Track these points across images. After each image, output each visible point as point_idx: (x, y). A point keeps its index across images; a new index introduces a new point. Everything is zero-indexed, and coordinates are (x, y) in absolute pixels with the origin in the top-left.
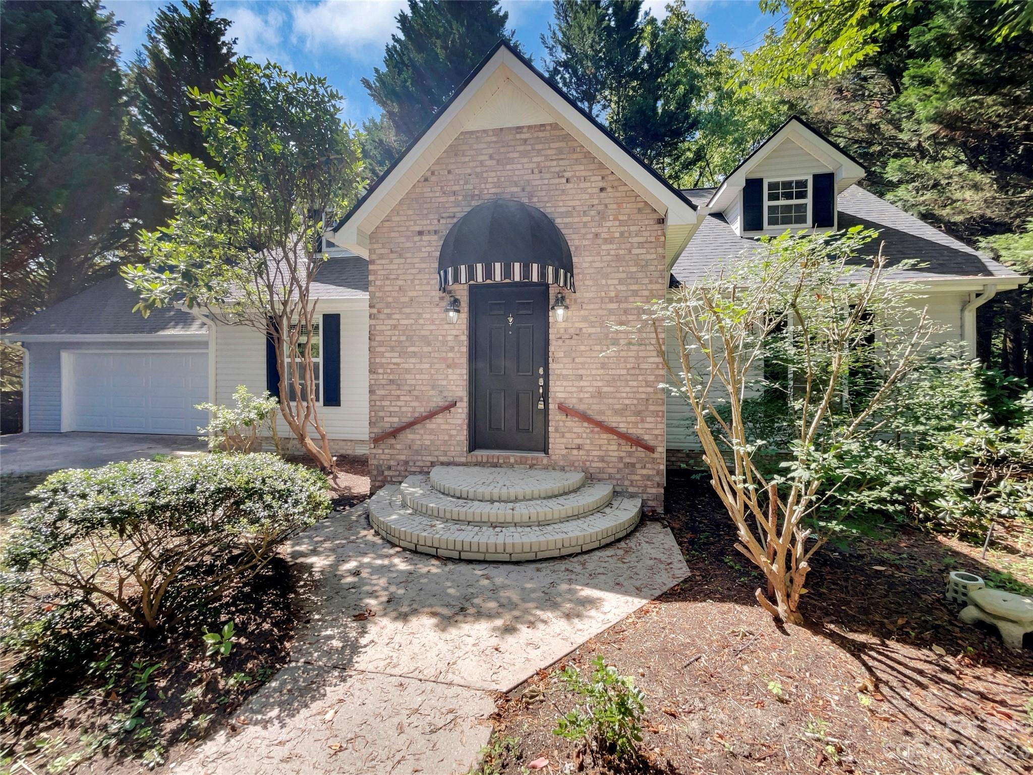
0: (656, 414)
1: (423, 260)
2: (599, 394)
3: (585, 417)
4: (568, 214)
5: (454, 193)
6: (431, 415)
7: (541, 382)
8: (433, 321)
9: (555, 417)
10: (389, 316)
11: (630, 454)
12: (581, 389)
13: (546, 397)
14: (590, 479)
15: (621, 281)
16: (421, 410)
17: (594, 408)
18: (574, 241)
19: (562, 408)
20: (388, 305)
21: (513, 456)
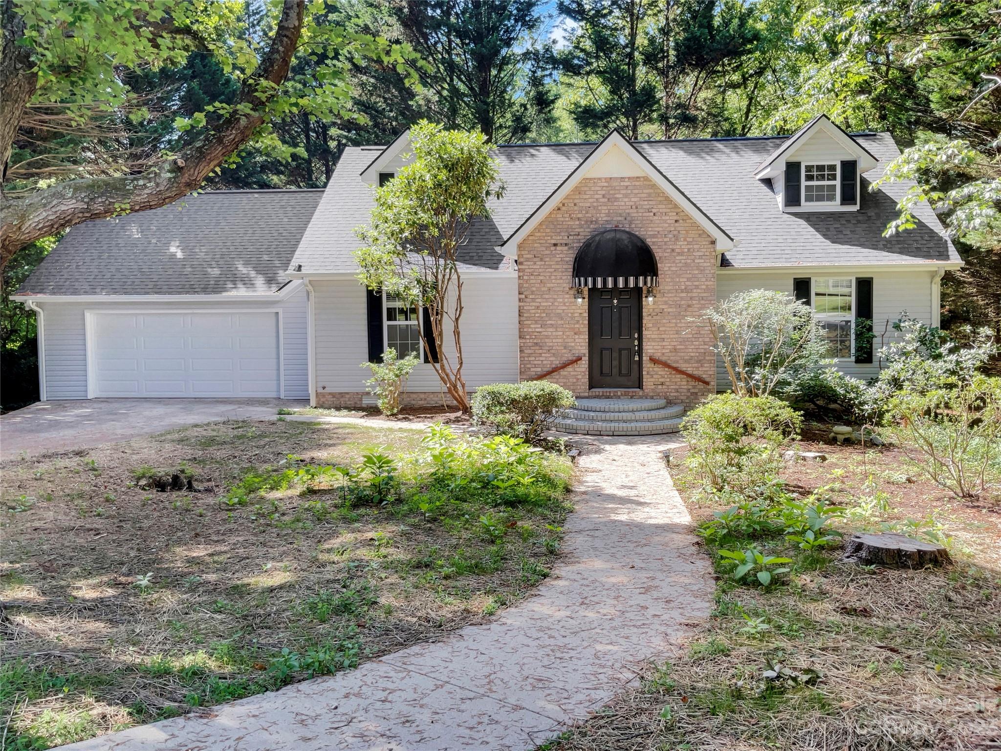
0: (710, 361)
1: (557, 263)
2: (675, 350)
3: (666, 365)
4: (654, 236)
5: (579, 219)
6: (564, 366)
7: (636, 343)
8: (564, 304)
9: (647, 365)
10: (533, 300)
11: (694, 387)
12: (663, 347)
13: (640, 352)
14: (670, 403)
15: (689, 280)
16: (557, 362)
17: (672, 359)
18: (658, 253)
19: (653, 360)
20: (533, 293)
21: (619, 391)
